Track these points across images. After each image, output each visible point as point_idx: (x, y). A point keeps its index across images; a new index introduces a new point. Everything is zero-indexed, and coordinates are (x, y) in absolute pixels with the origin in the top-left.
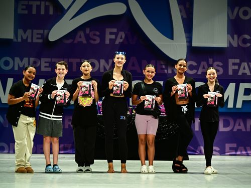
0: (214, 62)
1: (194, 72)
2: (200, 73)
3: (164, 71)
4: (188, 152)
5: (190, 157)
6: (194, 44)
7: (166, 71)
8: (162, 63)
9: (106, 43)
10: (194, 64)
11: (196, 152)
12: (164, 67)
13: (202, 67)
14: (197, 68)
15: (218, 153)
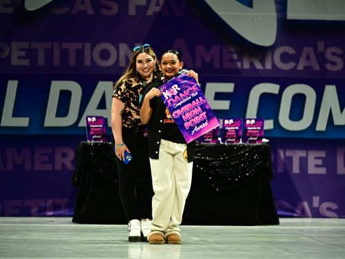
0: (326, 47)
1: (291, 65)
2: (301, 67)
3: (236, 65)
4: (279, 213)
5: (281, 220)
6: (291, 15)
7: (239, 64)
8: (232, 50)
9: (130, 14)
10: (291, 51)
11: (294, 212)
12: (235, 57)
13: (306, 57)
14: (295, 59)
15: (335, 215)
